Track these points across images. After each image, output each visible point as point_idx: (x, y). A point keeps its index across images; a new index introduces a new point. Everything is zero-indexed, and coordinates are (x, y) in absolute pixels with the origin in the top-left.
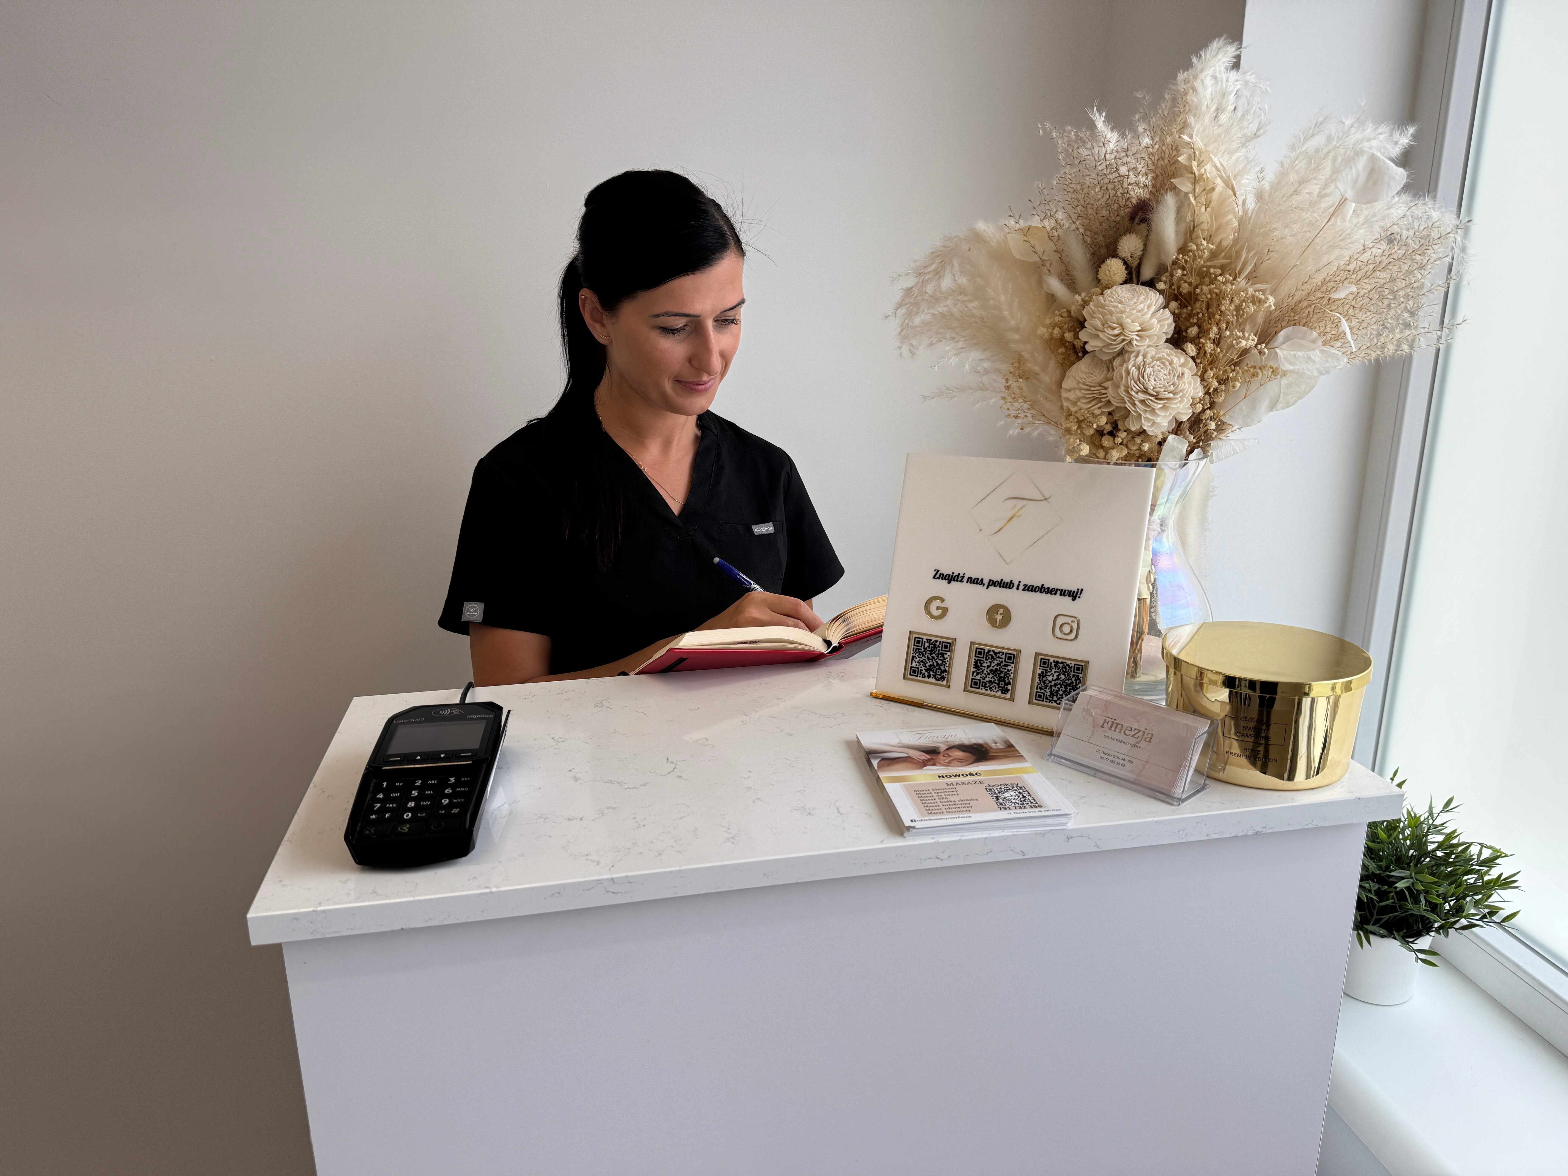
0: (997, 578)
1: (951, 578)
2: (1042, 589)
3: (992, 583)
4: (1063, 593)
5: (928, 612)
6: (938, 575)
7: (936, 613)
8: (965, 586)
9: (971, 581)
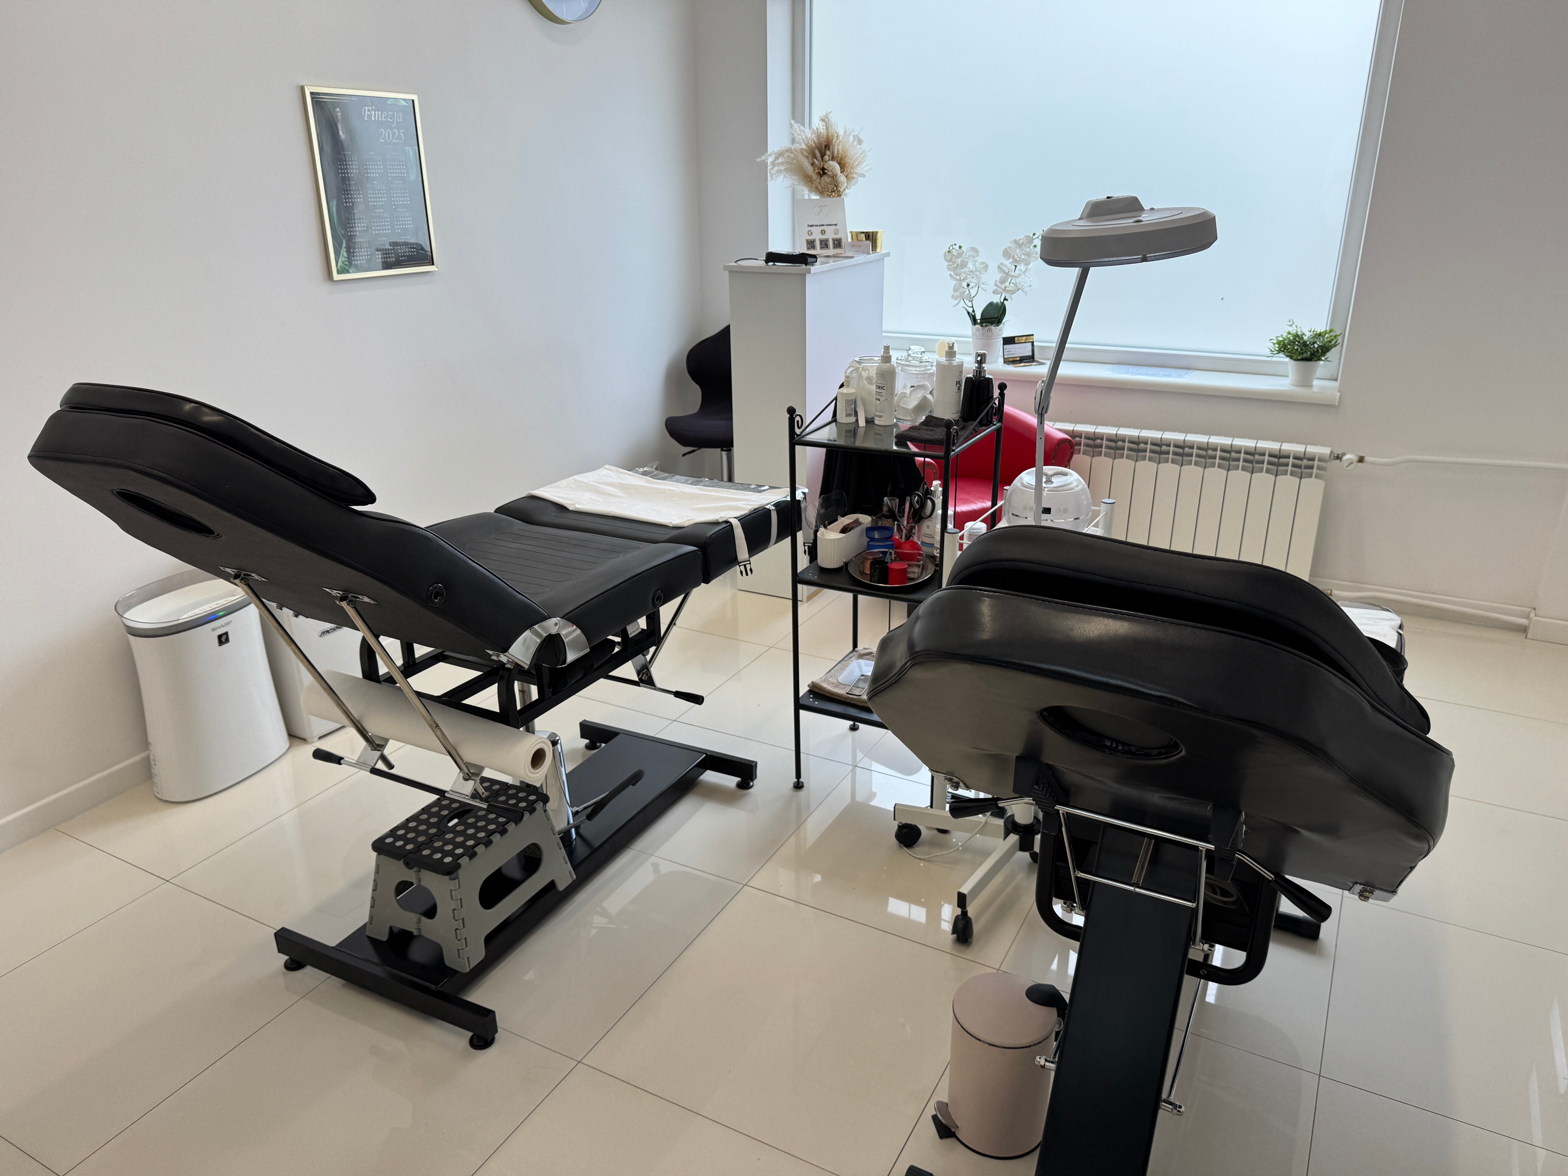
0: (821, 224)
1: (811, 226)
2: (830, 225)
3: (820, 225)
4: (834, 225)
5: (808, 233)
6: (809, 226)
7: (810, 234)
8: (815, 227)
9: (816, 226)
